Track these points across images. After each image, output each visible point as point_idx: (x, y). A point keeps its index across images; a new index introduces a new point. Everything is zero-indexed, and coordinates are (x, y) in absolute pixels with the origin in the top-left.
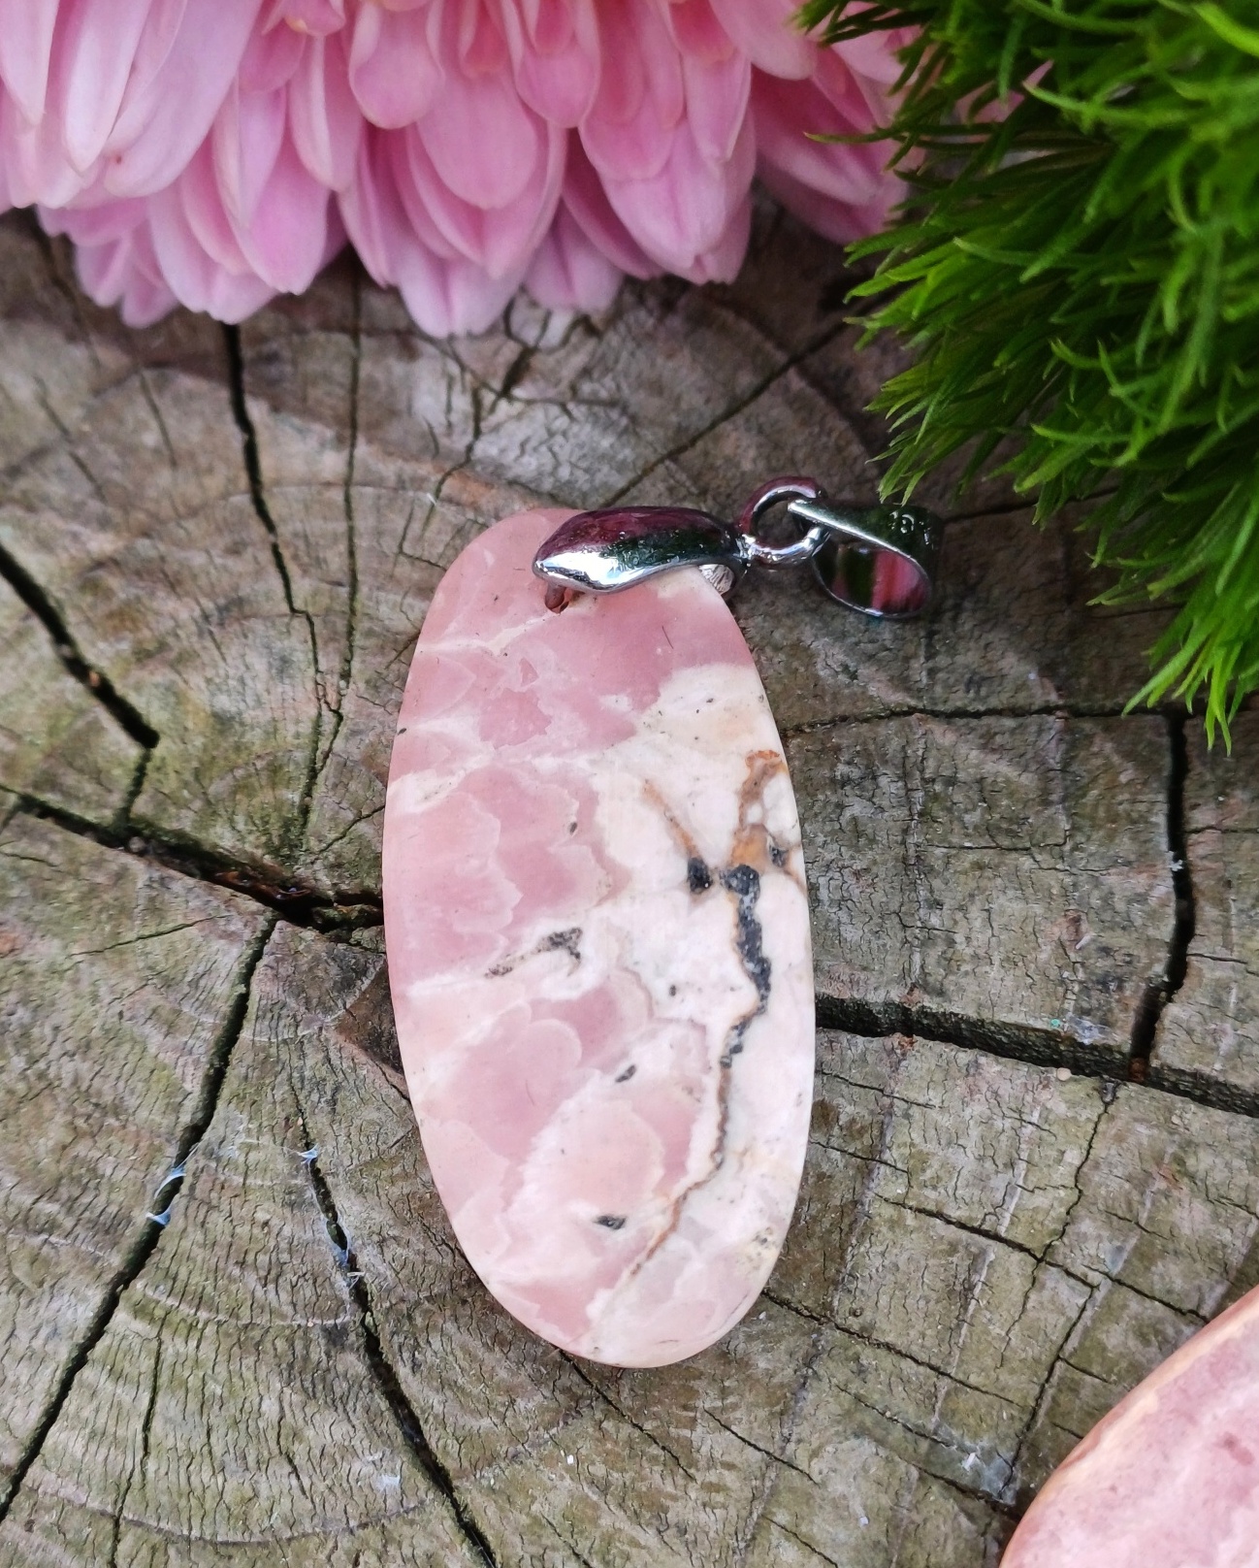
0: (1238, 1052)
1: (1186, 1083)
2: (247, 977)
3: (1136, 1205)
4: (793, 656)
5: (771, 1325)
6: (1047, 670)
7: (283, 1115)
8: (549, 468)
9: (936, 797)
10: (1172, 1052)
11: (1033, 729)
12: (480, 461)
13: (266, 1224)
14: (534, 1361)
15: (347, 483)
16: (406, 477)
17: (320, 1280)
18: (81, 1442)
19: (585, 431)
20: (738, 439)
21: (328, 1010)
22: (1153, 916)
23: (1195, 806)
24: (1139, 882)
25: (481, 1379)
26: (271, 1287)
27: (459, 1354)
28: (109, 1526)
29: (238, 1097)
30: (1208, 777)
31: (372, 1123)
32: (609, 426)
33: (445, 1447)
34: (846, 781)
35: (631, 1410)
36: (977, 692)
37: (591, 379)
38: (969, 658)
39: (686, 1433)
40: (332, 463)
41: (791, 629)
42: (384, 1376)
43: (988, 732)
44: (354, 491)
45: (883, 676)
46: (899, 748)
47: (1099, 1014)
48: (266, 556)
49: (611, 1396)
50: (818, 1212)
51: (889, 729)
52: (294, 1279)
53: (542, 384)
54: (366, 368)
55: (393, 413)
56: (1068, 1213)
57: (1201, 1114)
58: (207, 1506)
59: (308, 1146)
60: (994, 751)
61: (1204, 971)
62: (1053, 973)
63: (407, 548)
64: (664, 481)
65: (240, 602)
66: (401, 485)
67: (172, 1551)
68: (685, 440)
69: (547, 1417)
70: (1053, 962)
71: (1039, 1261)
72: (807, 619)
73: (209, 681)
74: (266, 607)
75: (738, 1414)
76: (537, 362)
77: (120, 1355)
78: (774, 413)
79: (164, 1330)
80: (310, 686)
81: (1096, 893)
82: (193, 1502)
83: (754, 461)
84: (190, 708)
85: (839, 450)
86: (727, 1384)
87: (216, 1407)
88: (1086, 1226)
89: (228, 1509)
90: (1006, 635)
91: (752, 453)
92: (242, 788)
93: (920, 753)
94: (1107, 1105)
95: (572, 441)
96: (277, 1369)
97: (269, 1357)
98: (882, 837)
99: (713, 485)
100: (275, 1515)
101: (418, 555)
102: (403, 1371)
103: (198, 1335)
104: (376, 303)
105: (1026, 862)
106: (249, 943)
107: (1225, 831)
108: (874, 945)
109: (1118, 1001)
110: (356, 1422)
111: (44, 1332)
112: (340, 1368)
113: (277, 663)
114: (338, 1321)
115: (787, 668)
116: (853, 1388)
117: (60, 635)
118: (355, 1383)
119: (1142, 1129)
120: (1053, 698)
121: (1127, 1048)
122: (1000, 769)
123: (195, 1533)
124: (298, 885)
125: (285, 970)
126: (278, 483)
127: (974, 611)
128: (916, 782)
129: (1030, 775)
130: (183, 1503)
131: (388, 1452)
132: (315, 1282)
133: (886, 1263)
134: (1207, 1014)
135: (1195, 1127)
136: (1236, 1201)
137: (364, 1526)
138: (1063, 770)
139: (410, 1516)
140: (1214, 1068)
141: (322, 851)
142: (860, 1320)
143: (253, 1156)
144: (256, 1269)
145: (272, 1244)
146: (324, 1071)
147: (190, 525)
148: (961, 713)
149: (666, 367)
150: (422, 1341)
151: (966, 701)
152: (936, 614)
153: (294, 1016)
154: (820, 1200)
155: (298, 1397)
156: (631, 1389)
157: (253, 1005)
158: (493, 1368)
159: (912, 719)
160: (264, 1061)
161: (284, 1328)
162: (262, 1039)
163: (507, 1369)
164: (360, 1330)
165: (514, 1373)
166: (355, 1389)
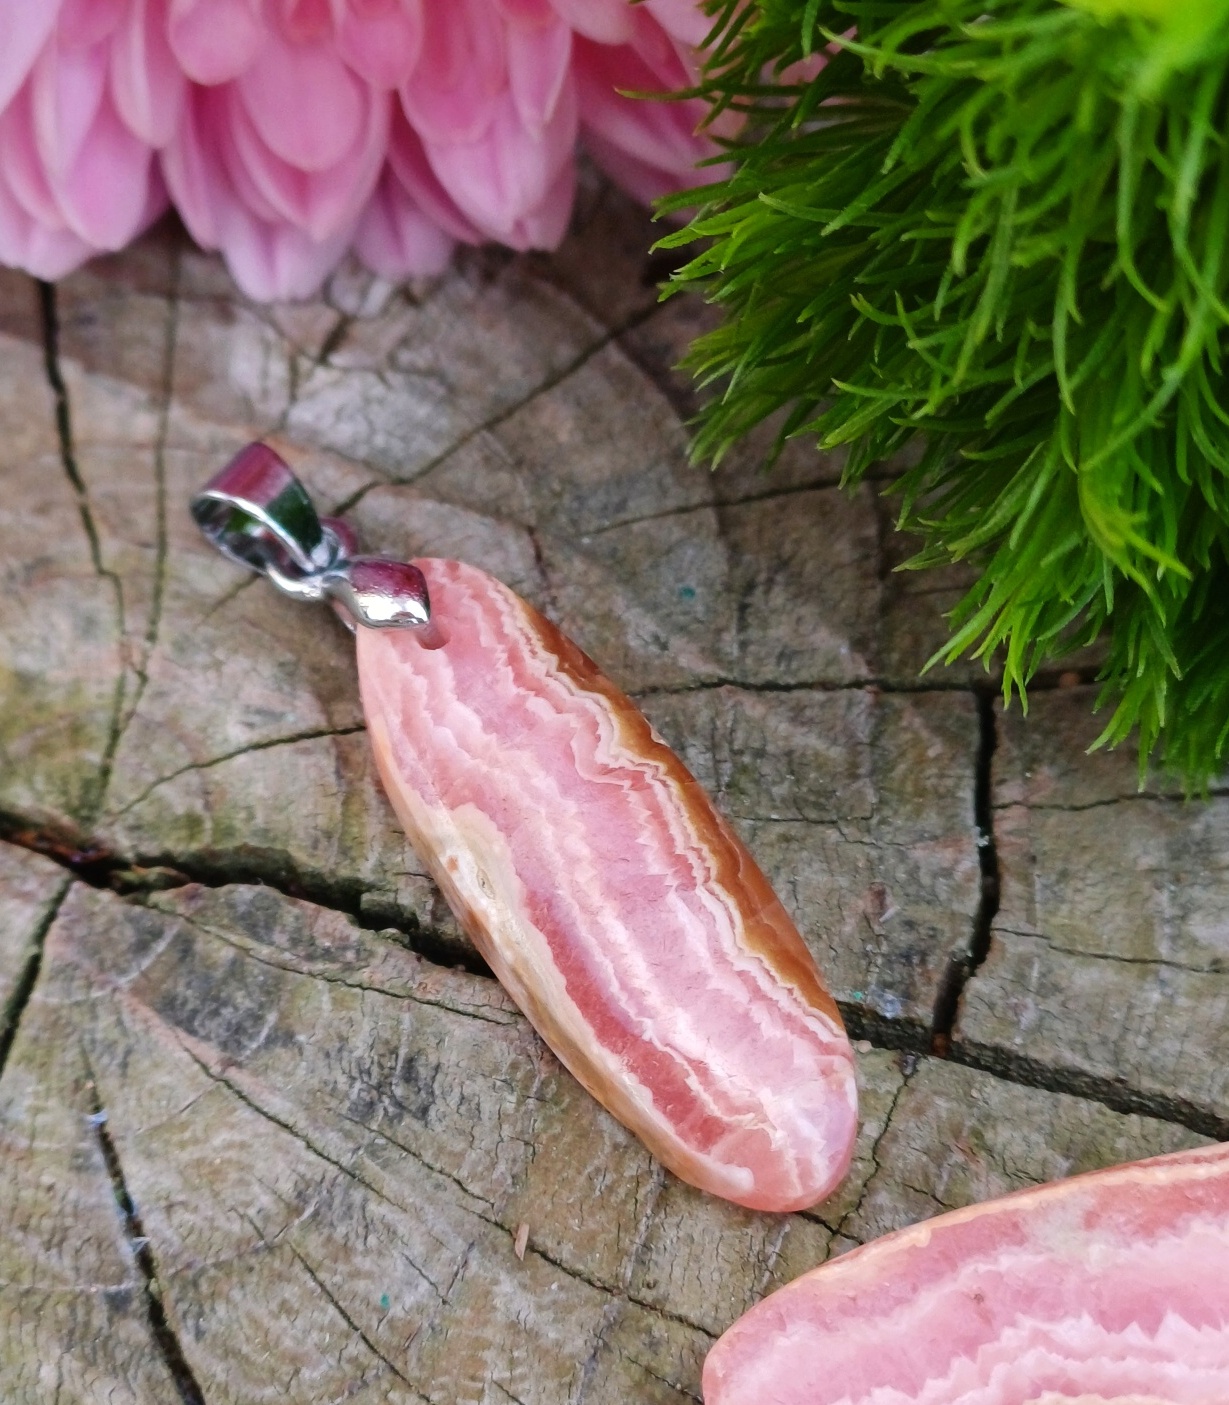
0: (1038, 1027)
1: (987, 1058)
2: (40, 936)
3: (933, 1179)
4: (603, 625)
5: (563, 1296)
6: (859, 644)
7: (74, 1077)
8: (364, 435)
9: (744, 769)
10: (972, 1027)
11: (843, 702)
12: (295, 428)
13: (50, 1188)
14: (322, 1329)
15: (159, 445)
16: (219, 441)
17: (105, 1245)
19: (402, 399)
20: (556, 412)
21: (123, 972)
22: (959, 891)
23: (1002, 782)
24: (946, 856)
25: (266, 1347)
27: (245, 1322)
29: (28, 1059)
30: (1015, 753)
31: (163, 1087)
32: (424, 395)
35: (418, 1380)
36: (788, 666)
37: (410, 348)
38: (780, 631)
40: (144, 425)
41: (602, 600)
42: (166, 1343)
43: (798, 705)
44: (166, 453)
45: (694, 647)
46: (707, 720)
47: (903, 987)
48: (74, 517)
49: (398, 1365)
50: (614, 1182)
51: (699, 701)
52: (79, 1243)
53: (361, 352)
54: (185, 333)
55: (207, 378)
56: (865, 1185)
57: (1000, 1088)
59: (97, 1109)
60: (803, 724)
61: (1008, 944)
62: (857, 946)
64: (479, 450)
65: (46, 561)
66: (213, 448)
68: (503, 410)
69: (333, 1387)
70: (857, 936)
71: (834, 1233)
72: (619, 589)
73: (12, 640)
74: (72, 567)
75: (526, 1385)
76: (357, 330)
78: (594, 386)
80: (114, 646)
81: (902, 868)
83: (572, 433)
85: (657, 424)
86: (516, 1354)
88: (883, 1198)
90: (817, 610)
91: (569, 425)
92: (42, 748)
93: (729, 725)
94: (907, 1077)
95: (389, 409)
96: (57, 1336)
99: (530, 455)
102: (185, 1338)
104: (193, 267)
105: (832, 835)
106: (43, 904)
107: (1033, 807)
109: (922, 975)
110: (136, 1390)
112: (122, 1335)
113: (82, 624)
114: (123, 1287)
115: (598, 638)
116: (645, 1359)
118: (136, 1350)
119: (941, 1102)
120: (864, 672)
121: (929, 1022)
122: (809, 741)
124: (96, 846)
125: (80, 931)
126: (90, 443)
127: (787, 584)
128: (724, 753)
129: (839, 749)
132: (99, 1246)
133: (681, 1234)
134: (1009, 988)
135: (994, 1100)
136: (1033, 1175)
138: (872, 744)
140: (1015, 1043)
141: (122, 812)
142: (654, 1292)
143: (41, 1119)
144: (38, 1231)
145: (56, 1208)
146: (115, 1034)
148: (772, 686)
149: (484, 338)
150: (207, 1309)
151: (777, 674)
152: (750, 587)
153: (87, 978)
154: (616, 1170)
155: (77, 1365)
156: (419, 1359)
157: (46, 966)
158: (279, 1338)
159: (723, 690)
160: (55, 1023)
161: (66, 1294)
162: (54, 1001)
163: (293, 1337)
164: (144, 1298)
165: (300, 1342)
166: (137, 1355)
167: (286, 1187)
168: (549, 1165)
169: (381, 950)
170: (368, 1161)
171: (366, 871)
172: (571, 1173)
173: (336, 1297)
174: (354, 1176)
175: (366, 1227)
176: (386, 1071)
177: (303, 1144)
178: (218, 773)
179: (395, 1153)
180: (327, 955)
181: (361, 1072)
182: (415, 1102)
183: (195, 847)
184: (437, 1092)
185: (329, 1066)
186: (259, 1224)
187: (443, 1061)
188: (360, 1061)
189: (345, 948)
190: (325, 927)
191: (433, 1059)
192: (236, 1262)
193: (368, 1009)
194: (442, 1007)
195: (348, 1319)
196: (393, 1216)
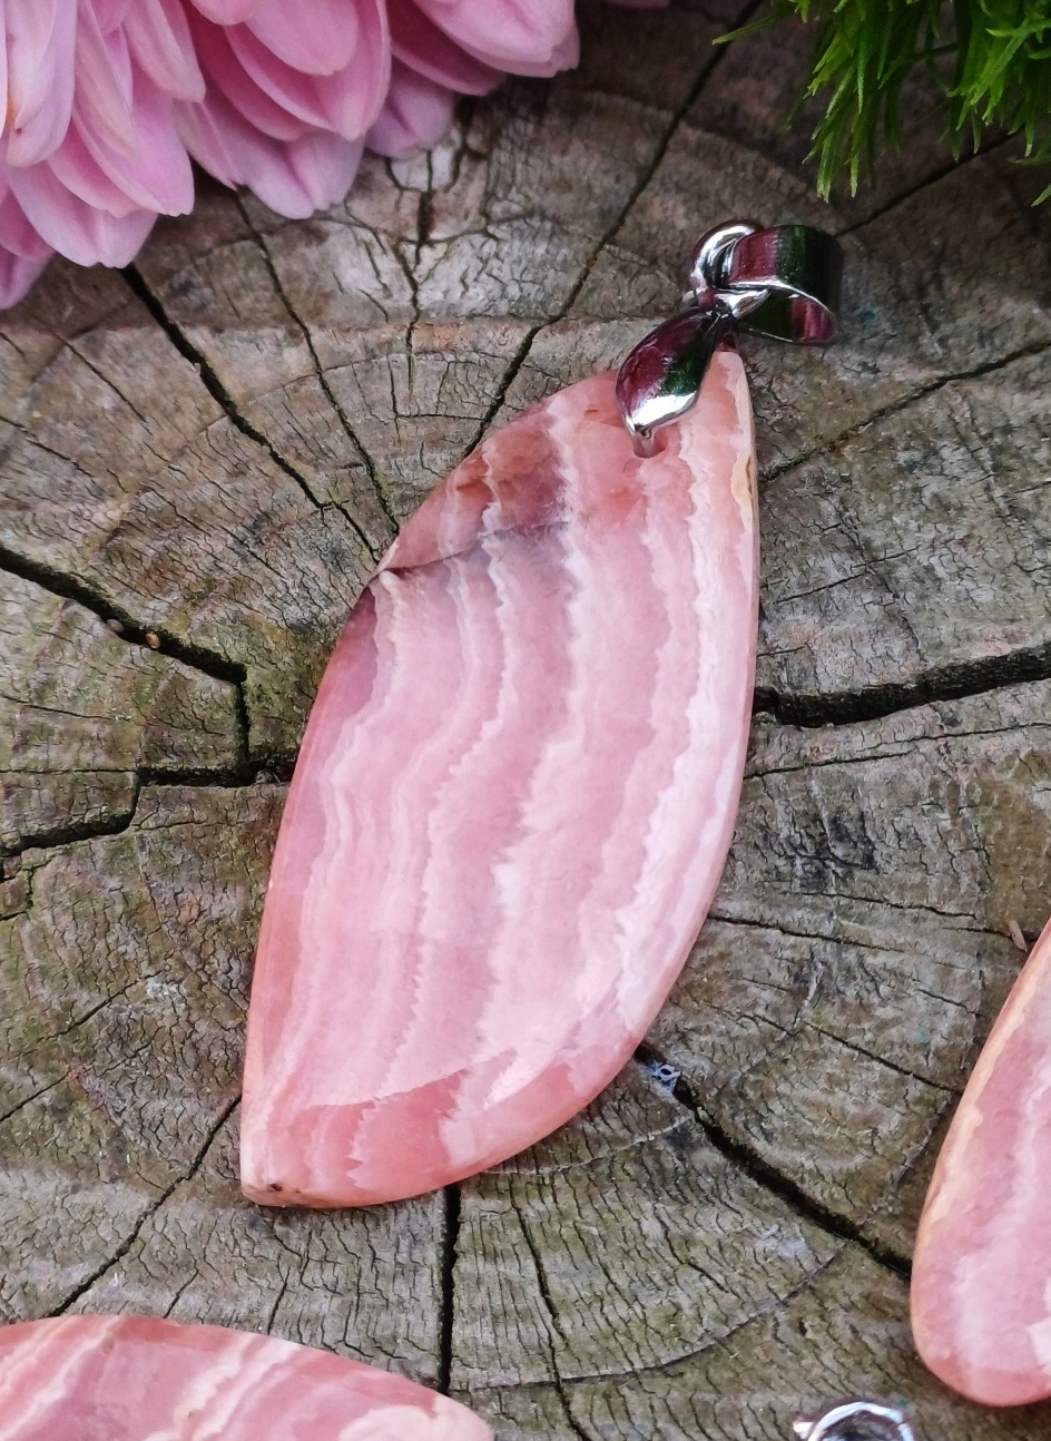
4: (810, 373)
8: (497, 292)
9: (1000, 449)
12: (429, 309)
14: (876, 1085)
15: (318, 371)
16: (371, 346)
17: (640, 1095)
18: (488, 1330)
19: (515, 248)
20: (662, 203)
25: (834, 1123)
26: (597, 1119)
27: (803, 1109)
28: (553, 1394)
32: (536, 235)
33: (831, 1196)
34: (911, 466)
36: (992, 343)
37: (499, 200)
38: (969, 318)
40: (295, 359)
42: (741, 1156)
43: (1019, 374)
44: (326, 376)
45: (902, 360)
46: (945, 419)
48: (270, 467)
51: (929, 405)
52: (616, 1104)
53: (453, 221)
54: (280, 265)
55: (327, 296)
58: (637, 1339)
60: (1033, 388)
63: (401, 409)
64: (611, 264)
65: (266, 516)
66: (371, 355)
67: (625, 1391)
68: (613, 223)
69: (914, 1130)
73: (271, 599)
74: (293, 513)
76: (436, 203)
77: (486, 1237)
78: (686, 168)
79: (516, 1198)
80: (372, 566)
82: (622, 1339)
83: (686, 216)
84: (264, 630)
85: (760, 179)
87: (601, 1247)
89: (658, 1333)
90: (992, 286)
91: (681, 210)
93: (968, 415)
95: (507, 260)
96: (639, 1190)
97: (627, 1184)
98: (967, 501)
99: (660, 251)
100: (705, 1319)
101: (416, 412)
102: (759, 1145)
103: (549, 1191)
108: (1009, 599)
110: (737, 1208)
111: (404, 1244)
112: (699, 1166)
113: (329, 558)
114: (676, 1125)
115: (810, 386)
117: (105, 612)
118: (719, 1174)
122: (1046, 402)
123: (638, 1366)
126: (249, 396)
127: (954, 274)
128: (976, 443)
130: (612, 1344)
131: (781, 1220)
132: (636, 1100)
137: (793, 1294)
139: (831, 1269)
147: (183, 465)
148: (985, 368)
149: (563, 163)
150: (763, 1112)
151: (986, 356)
152: (921, 290)
155: (672, 1207)
158: (842, 1109)
159: (947, 388)
161: (627, 1151)
163: (855, 1103)
164: (699, 1126)
165: (864, 1104)
166: (722, 1179)
167: (781, 977)
168: (1005, 861)
169: (761, 734)
170: (845, 922)
172: (1030, 857)
173: (874, 1052)
174: (838, 941)
175: (873, 980)
176: (818, 839)
177: (778, 930)
179: (864, 908)
181: (795, 849)
182: (856, 856)
184: (873, 839)
185: (762, 855)
186: (773, 1019)
187: (865, 809)
188: (789, 840)
191: (854, 811)
192: (768, 1059)
193: (773, 792)
194: (840, 762)
195: (895, 1067)
196: (892, 960)
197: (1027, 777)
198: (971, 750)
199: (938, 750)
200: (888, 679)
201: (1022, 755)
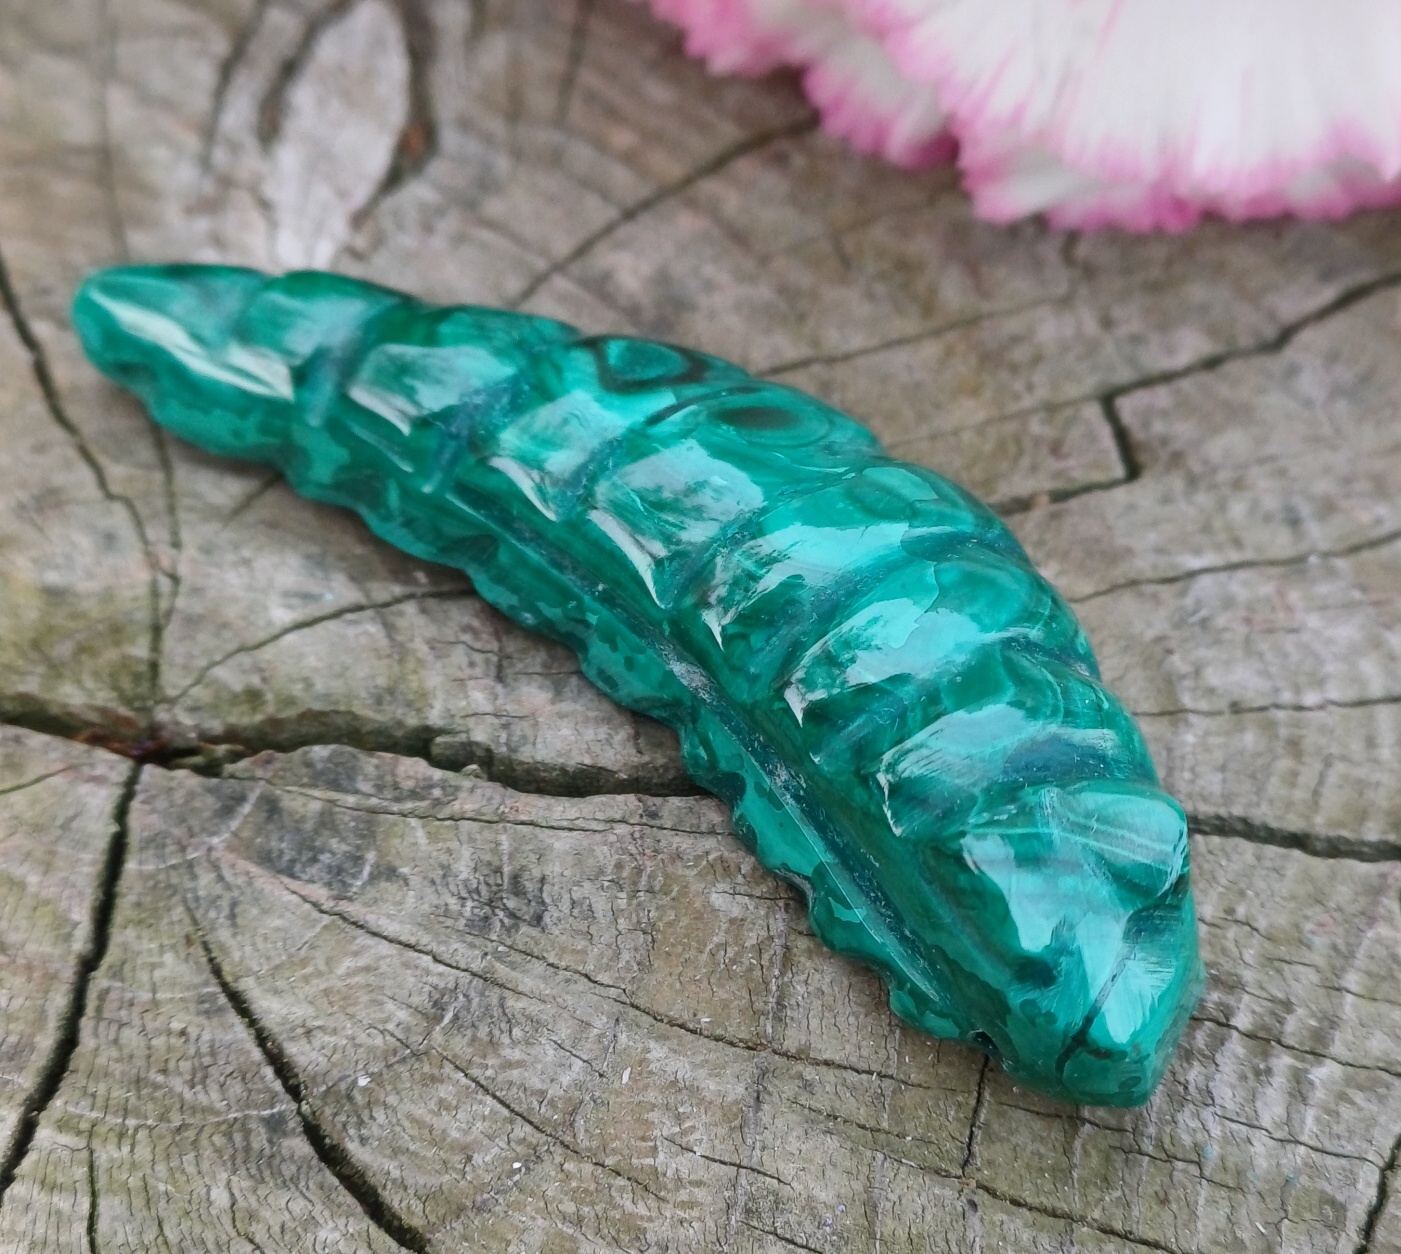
2: (121, 813)
7: (183, 933)
13: (183, 1033)
14: (484, 1118)
17: (249, 1076)
21: (214, 834)
25: (434, 1143)
26: (199, 1088)
27: (406, 1124)
29: (134, 922)
31: (278, 929)
33: (409, 1207)
35: (589, 1149)
39: (650, 1161)
48: (74, 453)
49: (568, 1139)
50: (737, 954)
52: (222, 1079)
65: (56, 491)
69: (507, 1167)
73: (35, 561)
74: (82, 495)
75: (697, 1135)
77: (51, 1167)
79: (93, 1141)
80: (140, 556)
84: (20, 587)
86: (681, 1110)
87: (164, 1203)
92: (85, 650)
96: (219, 1161)
97: (208, 1153)
102: (352, 1147)
103: (129, 1141)
106: (118, 785)
110: (312, 1198)
112: (285, 1152)
113: (103, 540)
114: (275, 1110)
116: (804, 1100)
125: (162, 804)
131: (351, 1218)
132: (244, 1079)
133: (811, 989)
141: (179, 697)
142: (796, 1044)
143: (158, 974)
144: (180, 1074)
145: (192, 1051)
146: (218, 889)
150: (366, 1119)
153: (179, 843)
154: (736, 943)
155: (246, 1184)
156: (586, 1131)
157: (134, 839)
158: (444, 1131)
160: (154, 887)
161: (219, 1124)
162: (150, 867)
163: (458, 1129)
164: (299, 1119)
165: (466, 1132)
166: (304, 1169)
167: (421, 1000)
168: (670, 949)
169: (467, 783)
170: (497, 965)
171: (435, 717)
172: (693, 952)
173: (491, 1087)
175: (509, 1021)
176: (494, 889)
177: (430, 958)
178: (267, 654)
179: (517, 957)
180: (414, 795)
181: (470, 892)
182: (527, 912)
183: (258, 718)
184: (547, 901)
185: (437, 891)
186: (401, 1036)
187: (547, 874)
188: (466, 882)
189: (431, 787)
190: (406, 772)
191: (536, 873)
192: (385, 1073)
193: (464, 838)
194: (537, 825)
195: (508, 1107)
196: (534, 1008)
197: (710, 878)
198: (663, 843)
199: (632, 835)
200: (602, 763)
201: (711, 857)
